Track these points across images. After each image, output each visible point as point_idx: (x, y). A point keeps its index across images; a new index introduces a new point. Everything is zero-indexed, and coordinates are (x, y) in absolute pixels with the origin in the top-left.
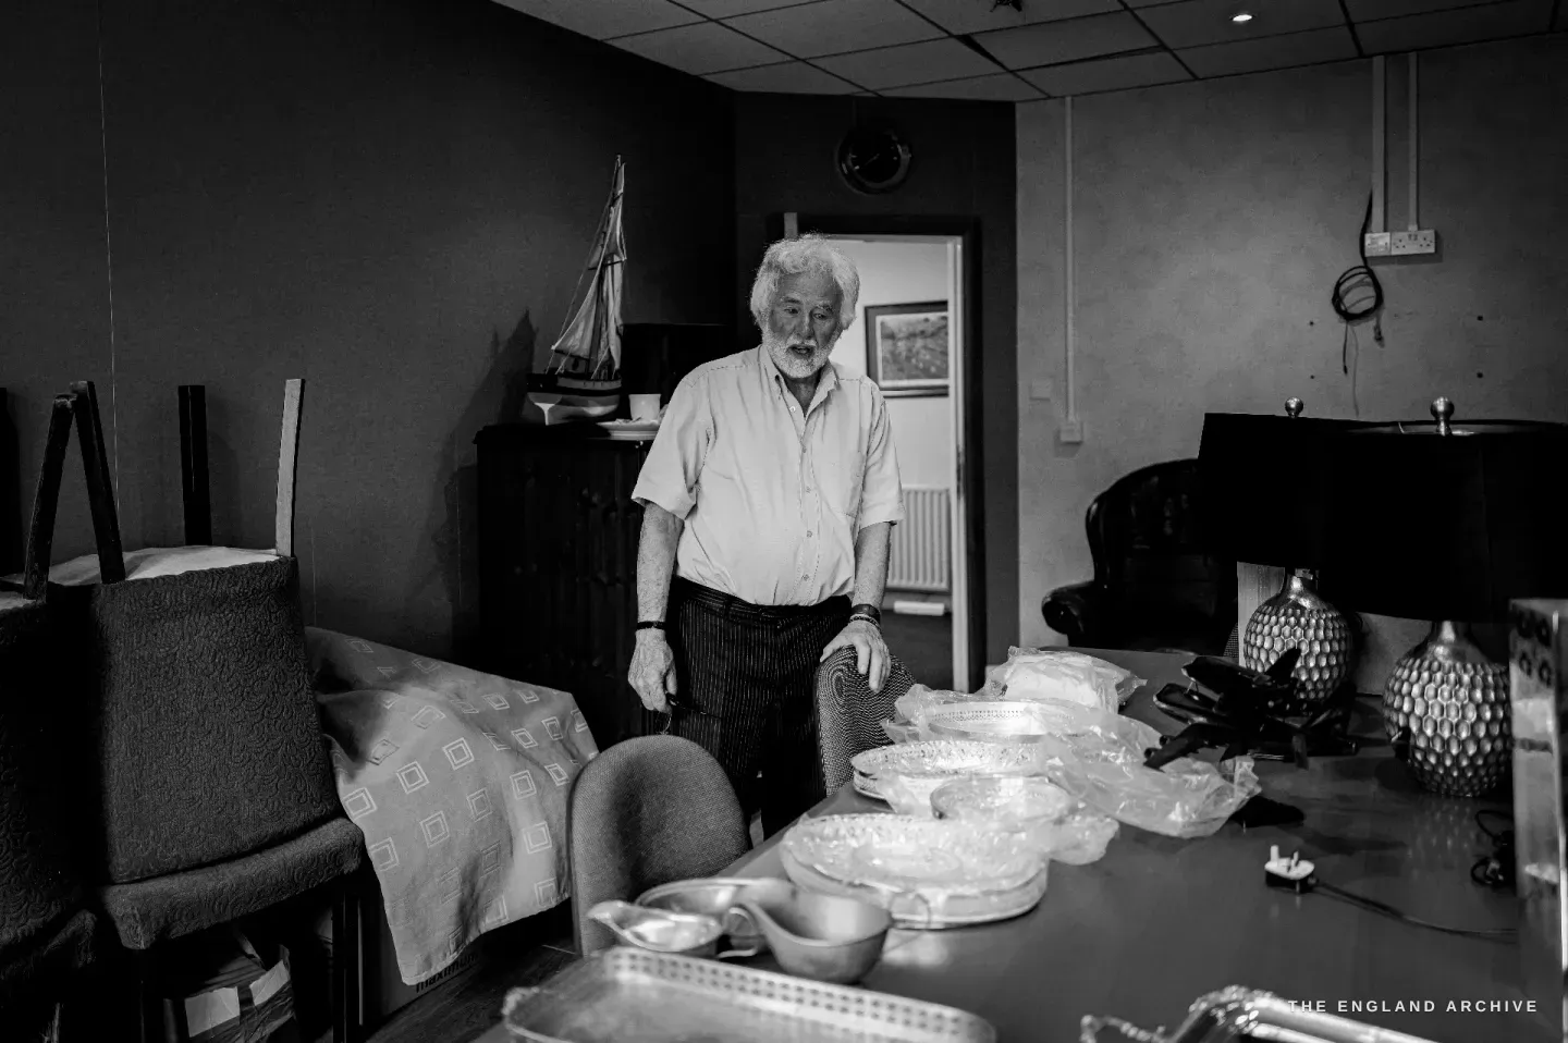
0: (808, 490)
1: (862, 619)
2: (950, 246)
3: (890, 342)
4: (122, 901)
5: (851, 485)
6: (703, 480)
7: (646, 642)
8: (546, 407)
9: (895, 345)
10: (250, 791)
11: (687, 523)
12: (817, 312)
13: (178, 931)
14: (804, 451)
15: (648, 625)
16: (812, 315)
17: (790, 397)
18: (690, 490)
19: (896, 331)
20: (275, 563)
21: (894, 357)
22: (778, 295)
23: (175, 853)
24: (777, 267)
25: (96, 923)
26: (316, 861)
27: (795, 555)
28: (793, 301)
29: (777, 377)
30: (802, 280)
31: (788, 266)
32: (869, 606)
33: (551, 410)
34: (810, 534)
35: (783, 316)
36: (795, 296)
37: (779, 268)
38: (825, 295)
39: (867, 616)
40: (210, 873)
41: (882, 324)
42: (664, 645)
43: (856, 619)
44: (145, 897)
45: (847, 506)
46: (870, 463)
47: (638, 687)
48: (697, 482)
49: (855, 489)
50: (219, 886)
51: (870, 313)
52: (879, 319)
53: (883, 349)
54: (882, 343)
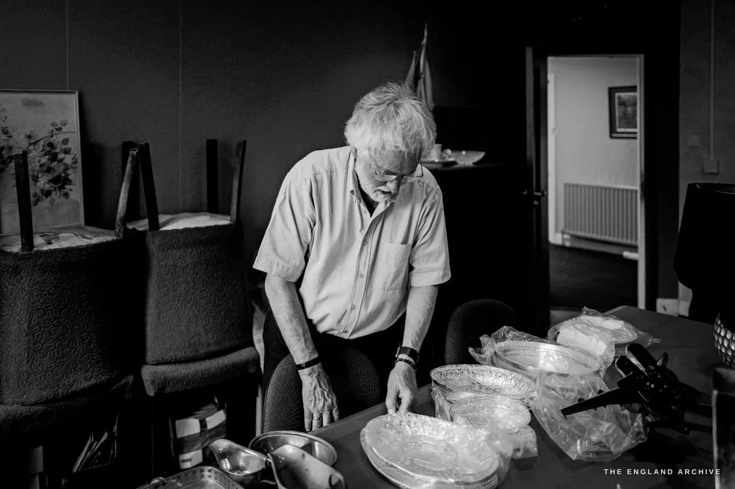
2: (638, 59)
3: (623, 107)
4: (147, 372)
9: (625, 109)
10: (206, 330)
13: (168, 390)
19: (626, 101)
20: (228, 225)
21: (625, 117)
23: (170, 354)
25: (133, 381)
26: (234, 366)
40: (184, 366)
41: (619, 97)
44: (155, 372)
50: (187, 372)
51: (612, 91)
52: (617, 95)
53: (619, 111)
54: (619, 108)
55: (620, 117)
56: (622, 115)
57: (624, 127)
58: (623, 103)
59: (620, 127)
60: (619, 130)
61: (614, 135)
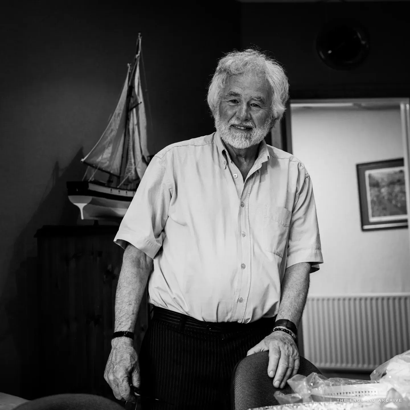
0: (244, 235)
1: (280, 329)
3: (376, 189)
5: (278, 233)
6: (167, 229)
7: (117, 347)
8: (81, 206)
9: (379, 191)
11: (156, 261)
12: (253, 102)
14: (242, 205)
15: (121, 334)
16: (249, 105)
17: (233, 166)
18: (157, 236)
19: (380, 181)
21: (379, 201)
22: (224, 90)
24: (225, 70)
27: (232, 282)
28: (236, 95)
29: (224, 152)
30: (241, 79)
31: (233, 70)
32: (288, 321)
33: (84, 208)
34: (243, 266)
35: (227, 105)
36: (237, 90)
37: (226, 71)
38: (258, 90)
39: (284, 328)
41: (370, 176)
42: (131, 349)
43: (277, 330)
45: (275, 246)
46: (295, 218)
47: (109, 380)
48: (163, 231)
49: (282, 235)
51: (360, 169)
52: (367, 173)
53: (371, 195)
54: (370, 190)
55: (373, 202)
56: (375, 199)
57: (379, 216)
58: (375, 184)
59: (373, 216)
60: (372, 220)
61: (366, 227)
